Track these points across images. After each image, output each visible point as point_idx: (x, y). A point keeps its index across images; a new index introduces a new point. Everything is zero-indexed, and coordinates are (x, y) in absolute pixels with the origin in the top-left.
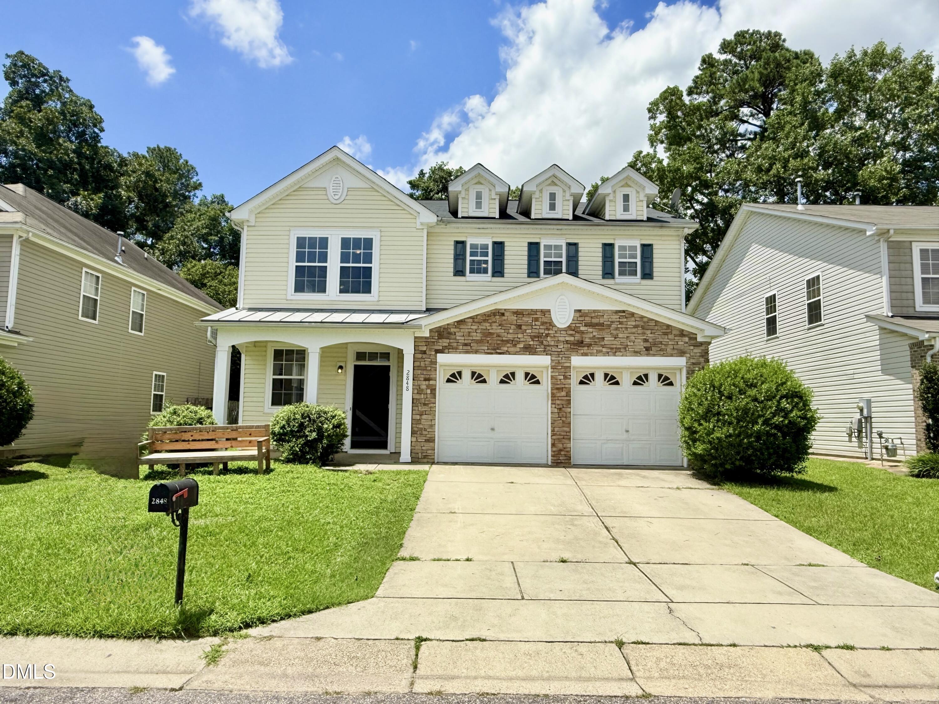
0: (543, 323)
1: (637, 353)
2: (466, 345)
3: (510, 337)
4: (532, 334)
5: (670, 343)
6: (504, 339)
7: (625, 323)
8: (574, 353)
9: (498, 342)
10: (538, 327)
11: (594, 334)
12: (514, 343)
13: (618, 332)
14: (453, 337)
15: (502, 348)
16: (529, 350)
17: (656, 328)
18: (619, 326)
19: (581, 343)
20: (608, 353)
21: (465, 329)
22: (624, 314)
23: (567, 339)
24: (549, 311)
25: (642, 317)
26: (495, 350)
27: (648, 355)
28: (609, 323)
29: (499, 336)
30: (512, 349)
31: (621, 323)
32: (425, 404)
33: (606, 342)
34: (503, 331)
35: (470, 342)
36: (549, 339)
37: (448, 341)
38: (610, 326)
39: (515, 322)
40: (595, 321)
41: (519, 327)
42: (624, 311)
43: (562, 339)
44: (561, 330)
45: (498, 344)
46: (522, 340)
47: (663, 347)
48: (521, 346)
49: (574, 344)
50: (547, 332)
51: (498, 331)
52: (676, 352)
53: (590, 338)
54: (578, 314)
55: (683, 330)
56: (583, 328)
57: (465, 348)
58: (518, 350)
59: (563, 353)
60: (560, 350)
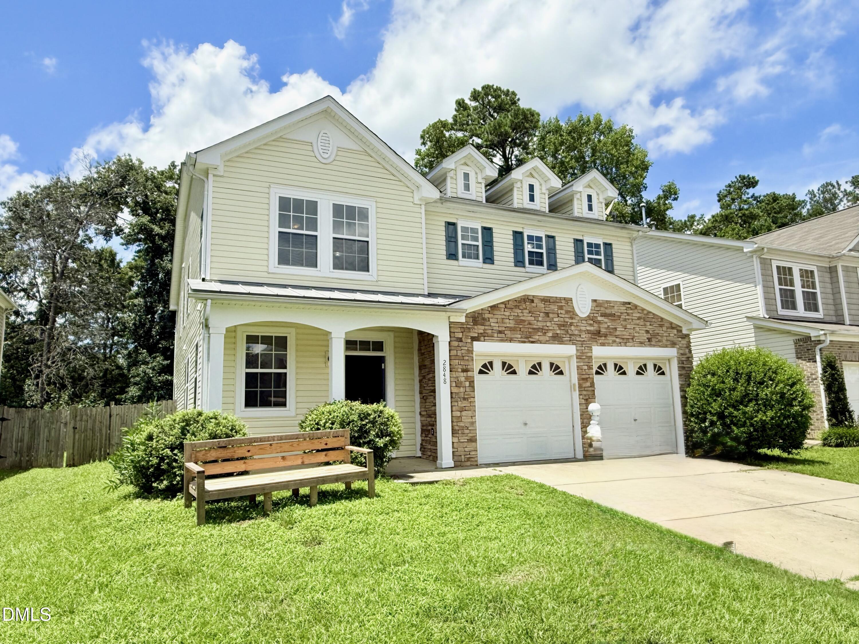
0: (567, 312)
2: (500, 332)
3: (540, 324)
4: (558, 323)
5: (665, 335)
6: (535, 327)
7: (631, 314)
8: (595, 343)
9: (530, 330)
10: (563, 316)
11: (609, 324)
12: (544, 331)
13: (626, 323)
14: (487, 323)
15: (534, 337)
16: (557, 339)
17: (654, 320)
18: (627, 317)
19: (598, 333)
20: (620, 343)
21: (499, 314)
22: (629, 306)
23: (588, 328)
24: (571, 300)
25: (643, 310)
26: (528, 339)
27: (651, 345)
28: (619, 314)
29: (530, 324)
30: (542, 338)
31: (628, 314)
33: (618, 333)
34: (533, 319)
35: (504, 329)
36: (573, 328)
37: (483, 327)
38: (619, 317)
39: (543, 310)
40: (608, 311)
41: (547, 314)
42: (629, 303)
43: (583, 328)
44: (582, 319)
45: (530, 332)
46: (551, 328)
47: (660, 338)
48: (550, 334)
49: (594, 334)
50: (570, 321)
51: (530, 318)
52: (669, 343)
53: (606, 328)
54: (595, 304)
55: (672, 323)
56: (600, 318)
57: (500, 335)
58: (548, 339)
59: (585, 343)
60: (583, 340)
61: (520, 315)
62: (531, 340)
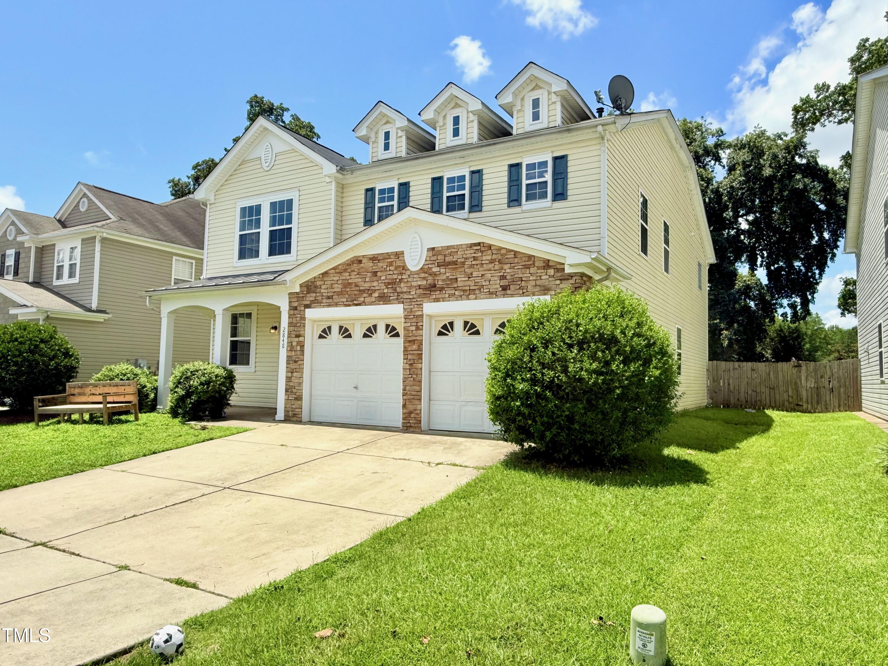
0: (397, 268)
1: (492, 294)
2: (328, 298)
3: (367, 285)
4: (386, 281)
5: (531, 278)
6: (361, 288)
7: (480, 258)
8: (425, 300)
9: (356, 292)
10: (391, 273)
11: (448, 275)
12: (370, 292)
13: (472, 270)
14: (318, 290)
15: (359, 299)
16: (384, 299)
17: (516, 260)
18: (474, 263)
19: (433, 287)
20: (461, 296)
21: (329, 280)
22: (478, 248)
23: (419, 283)
24: (402, 253)
25: (500, 249)
26: (354, 302)
27: (504, 296)
28: (463, 260)
29: (356, 286)
30: (368, 300)
31: (475, 259)
32: (296, 362)
33: (460, 284)
34: (360, 280)
35: (332, 294)
36: (402, 285)
37: (314, 295)
38: (463, 263)
39: (370, 270)
40: (448, 259)
41: (375, 274)
42: (479, 244)
43: (414, 284)
44: (412, 273)
45: (355, 295)
46: (377, 288)
47: (523, 284)
48: (376, 295)
49: (425, 289)
50: (400, 277)
51: (356, 280)
52: (538, 289)
53: (443, 280)
54: (431, 254)
55: (549, 261)
56: (435, 269)
57: (328, 301)
58: (374, 299)
59: (415, 300)
60: (411, 297)
61: (348, 278)
62: (355, 302)
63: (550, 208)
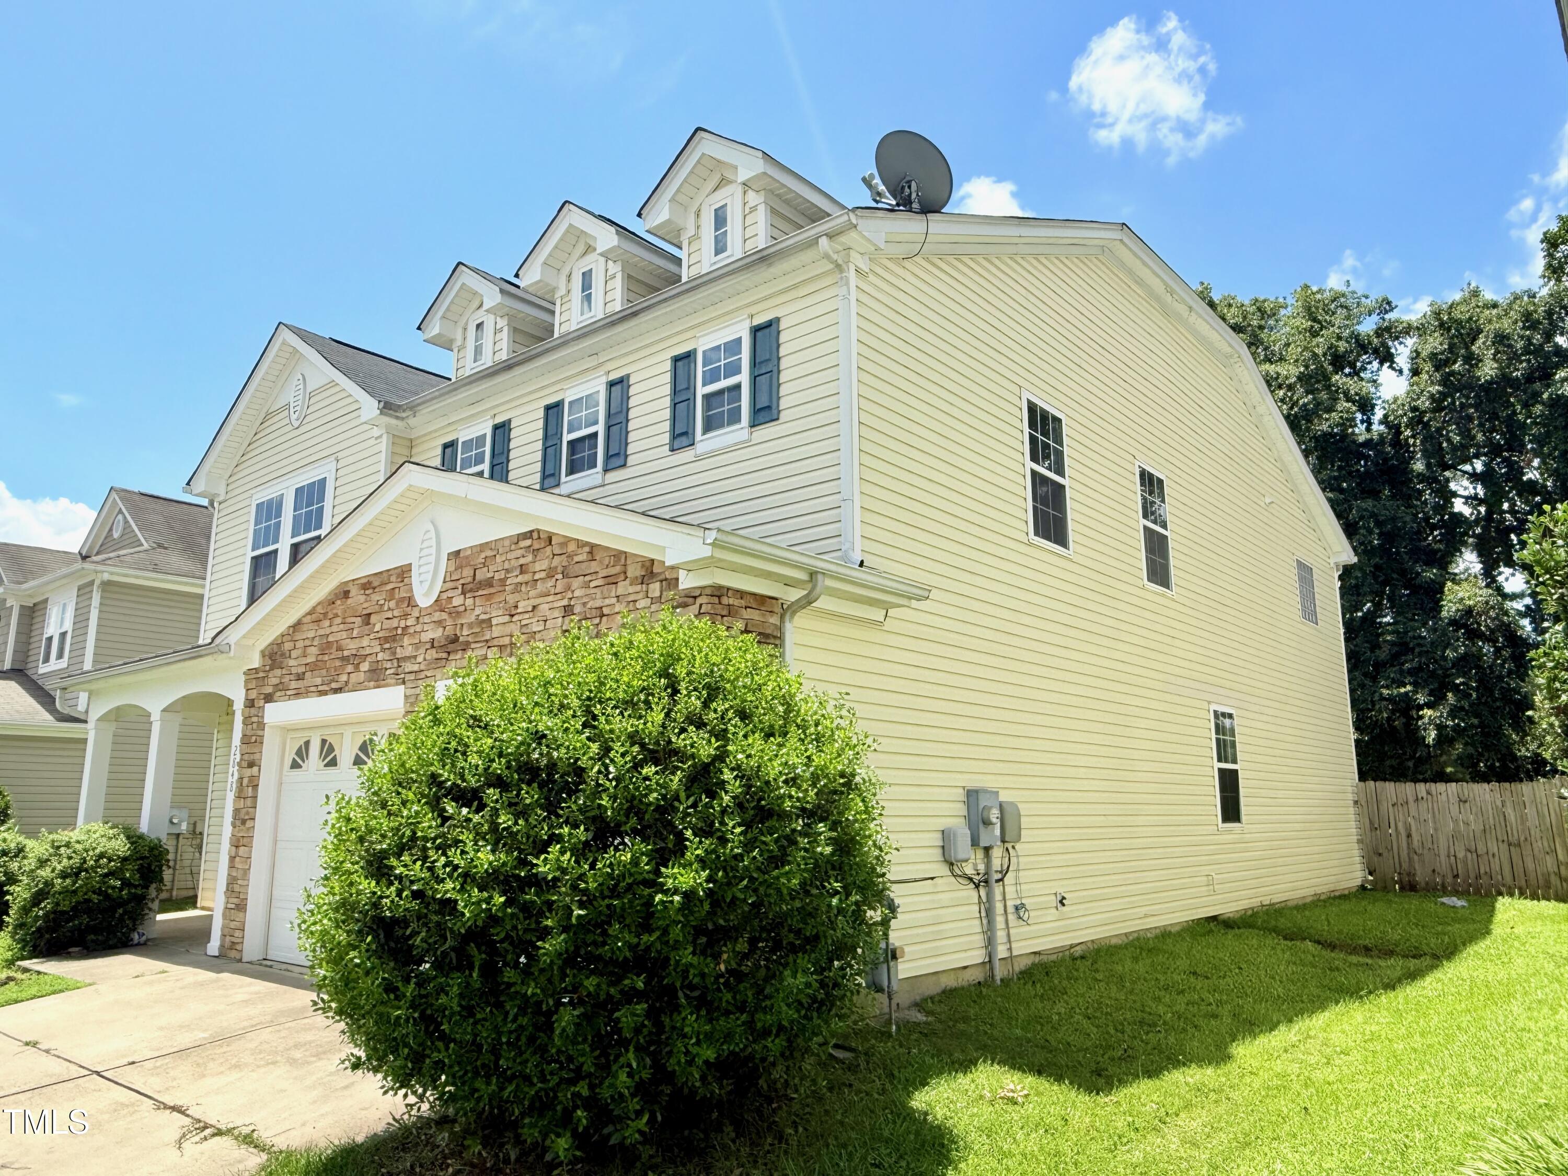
0: (399, 603)
2: (298, 678)
3: (354, 646)
4: (380, 635)
6: (345, 653)
7: (531, 568)
8: (438, 673)
9: (337, 663)
10: (391, 614)
11: (477, 611)
12: (357, 660)
13: (516, 597)
14: (285, 662)
15: (341, 678)
16: (377, 676)
17: (594, 566)
18: (520, 579)
19: (452, 643)
21: (301, 639)
22: (528, 542)
23: (432, 635)
24: (409, 568)
25: (567, 540)
26: (332, 685)
28: (502, 575)
29: (339, 648)
30: (353, 679)
31: (523, 569)
32: (243, 823)
33: (496, 632)
34: (344, 635)
35: (303, 669)
36: (406, 641)
37: (279, 672)
38: (503, 581)
39: (361, 610)
40: (480, 575)
41: (367, 618)
42: (529, 535)
43: (424, 637)
44: (422, 613)
45: (335, 669)
46: (368, 651)
48: (366, 666)
49: (440, 647)
50: (403, 624)
51: (339, 636)
53: (471, 626)
54: (453, 565)
55: (653, 561)
56: (457, 601)
57: (297, 684)
58: (362, 678)
59: (422, 675)
60: (416, 668)
61: (328, 631)
62: (334, 685)
63: (745, 444)
